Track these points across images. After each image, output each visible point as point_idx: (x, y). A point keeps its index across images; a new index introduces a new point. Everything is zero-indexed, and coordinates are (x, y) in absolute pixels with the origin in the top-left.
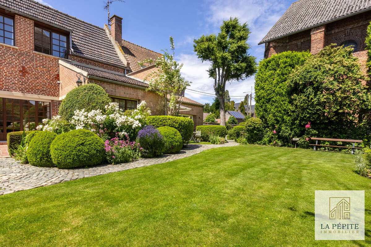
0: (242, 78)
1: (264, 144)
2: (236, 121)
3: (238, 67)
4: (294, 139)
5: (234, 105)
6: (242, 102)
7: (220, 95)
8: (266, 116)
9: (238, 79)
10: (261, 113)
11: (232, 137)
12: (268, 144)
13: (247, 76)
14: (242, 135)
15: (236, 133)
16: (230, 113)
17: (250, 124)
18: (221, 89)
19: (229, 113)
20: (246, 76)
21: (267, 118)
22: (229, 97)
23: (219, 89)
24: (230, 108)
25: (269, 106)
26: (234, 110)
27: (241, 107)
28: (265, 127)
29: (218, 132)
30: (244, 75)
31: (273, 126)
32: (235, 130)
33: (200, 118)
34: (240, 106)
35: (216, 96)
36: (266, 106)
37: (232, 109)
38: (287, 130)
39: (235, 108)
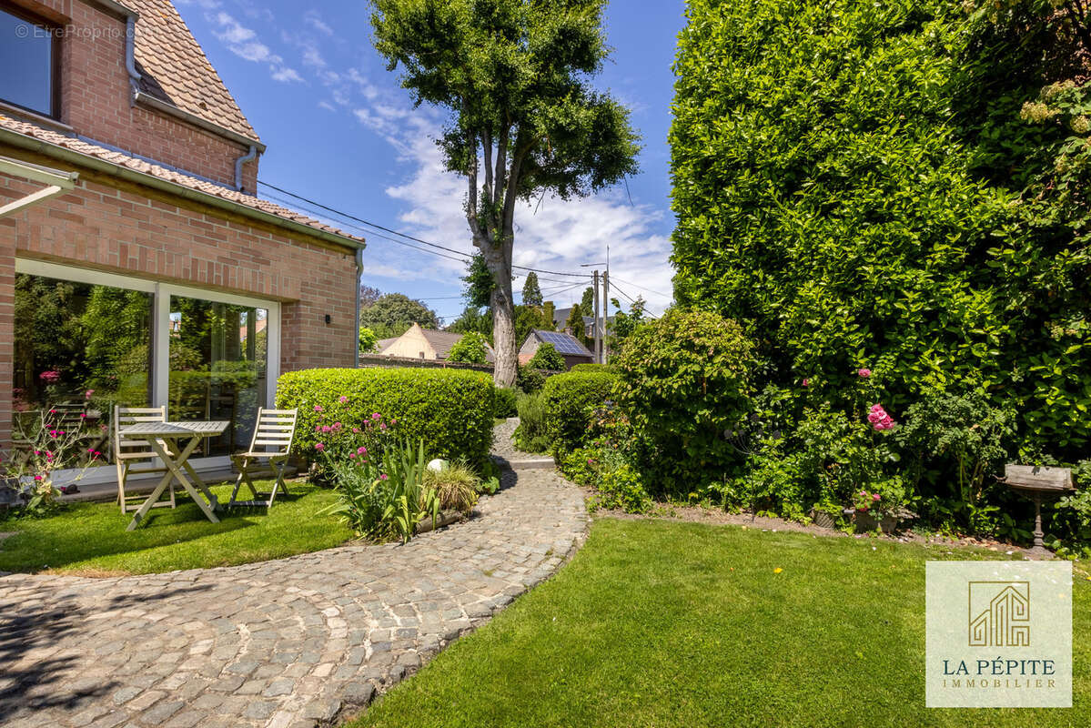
0: (580, 189)
1: (768, 503)
2: (561, 361)
3: (562, 121)
4: (1017, 474)
5: (552, 314)
6: (576, 305)
7: (491, 243)
8: (772, 299)
9: (563, 193)
10: (734, 278)
11: (537, 440)
12: (798, 507)
13: (597, 182)
14: (598, 431)
15: (564, 416)
16: (541, 336)
17: (663, 353)
18: (495, 220)
19: (539, 338)
20: (594, 184)
21: (777, 311)
22: (538, 292)
23: (489, 221)
24: (542, 323)
25: (795, 218)
26: (553, 330)
27: (573, 321)
28: (760, 381)
29: (428, 415)
30: (586, 179)
31: (838, 367)
32: (556, 401)
33: (328, 319)
34: (570, 319)
35: (476, 250)
36: (771, 222)
37: (549, 326)
38: (963, 402)
39: (555, 322)
